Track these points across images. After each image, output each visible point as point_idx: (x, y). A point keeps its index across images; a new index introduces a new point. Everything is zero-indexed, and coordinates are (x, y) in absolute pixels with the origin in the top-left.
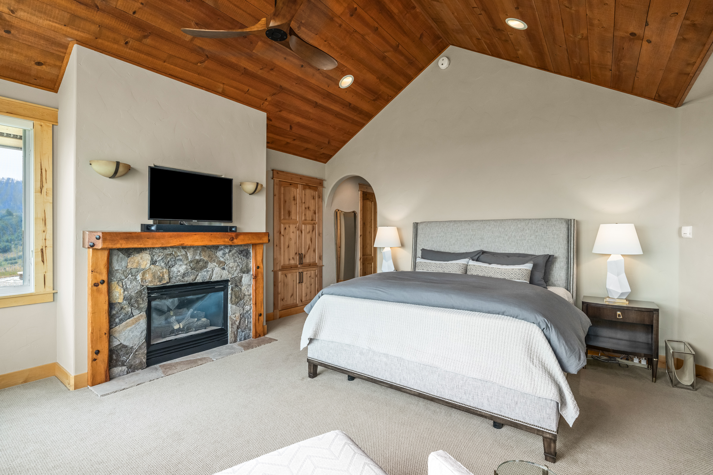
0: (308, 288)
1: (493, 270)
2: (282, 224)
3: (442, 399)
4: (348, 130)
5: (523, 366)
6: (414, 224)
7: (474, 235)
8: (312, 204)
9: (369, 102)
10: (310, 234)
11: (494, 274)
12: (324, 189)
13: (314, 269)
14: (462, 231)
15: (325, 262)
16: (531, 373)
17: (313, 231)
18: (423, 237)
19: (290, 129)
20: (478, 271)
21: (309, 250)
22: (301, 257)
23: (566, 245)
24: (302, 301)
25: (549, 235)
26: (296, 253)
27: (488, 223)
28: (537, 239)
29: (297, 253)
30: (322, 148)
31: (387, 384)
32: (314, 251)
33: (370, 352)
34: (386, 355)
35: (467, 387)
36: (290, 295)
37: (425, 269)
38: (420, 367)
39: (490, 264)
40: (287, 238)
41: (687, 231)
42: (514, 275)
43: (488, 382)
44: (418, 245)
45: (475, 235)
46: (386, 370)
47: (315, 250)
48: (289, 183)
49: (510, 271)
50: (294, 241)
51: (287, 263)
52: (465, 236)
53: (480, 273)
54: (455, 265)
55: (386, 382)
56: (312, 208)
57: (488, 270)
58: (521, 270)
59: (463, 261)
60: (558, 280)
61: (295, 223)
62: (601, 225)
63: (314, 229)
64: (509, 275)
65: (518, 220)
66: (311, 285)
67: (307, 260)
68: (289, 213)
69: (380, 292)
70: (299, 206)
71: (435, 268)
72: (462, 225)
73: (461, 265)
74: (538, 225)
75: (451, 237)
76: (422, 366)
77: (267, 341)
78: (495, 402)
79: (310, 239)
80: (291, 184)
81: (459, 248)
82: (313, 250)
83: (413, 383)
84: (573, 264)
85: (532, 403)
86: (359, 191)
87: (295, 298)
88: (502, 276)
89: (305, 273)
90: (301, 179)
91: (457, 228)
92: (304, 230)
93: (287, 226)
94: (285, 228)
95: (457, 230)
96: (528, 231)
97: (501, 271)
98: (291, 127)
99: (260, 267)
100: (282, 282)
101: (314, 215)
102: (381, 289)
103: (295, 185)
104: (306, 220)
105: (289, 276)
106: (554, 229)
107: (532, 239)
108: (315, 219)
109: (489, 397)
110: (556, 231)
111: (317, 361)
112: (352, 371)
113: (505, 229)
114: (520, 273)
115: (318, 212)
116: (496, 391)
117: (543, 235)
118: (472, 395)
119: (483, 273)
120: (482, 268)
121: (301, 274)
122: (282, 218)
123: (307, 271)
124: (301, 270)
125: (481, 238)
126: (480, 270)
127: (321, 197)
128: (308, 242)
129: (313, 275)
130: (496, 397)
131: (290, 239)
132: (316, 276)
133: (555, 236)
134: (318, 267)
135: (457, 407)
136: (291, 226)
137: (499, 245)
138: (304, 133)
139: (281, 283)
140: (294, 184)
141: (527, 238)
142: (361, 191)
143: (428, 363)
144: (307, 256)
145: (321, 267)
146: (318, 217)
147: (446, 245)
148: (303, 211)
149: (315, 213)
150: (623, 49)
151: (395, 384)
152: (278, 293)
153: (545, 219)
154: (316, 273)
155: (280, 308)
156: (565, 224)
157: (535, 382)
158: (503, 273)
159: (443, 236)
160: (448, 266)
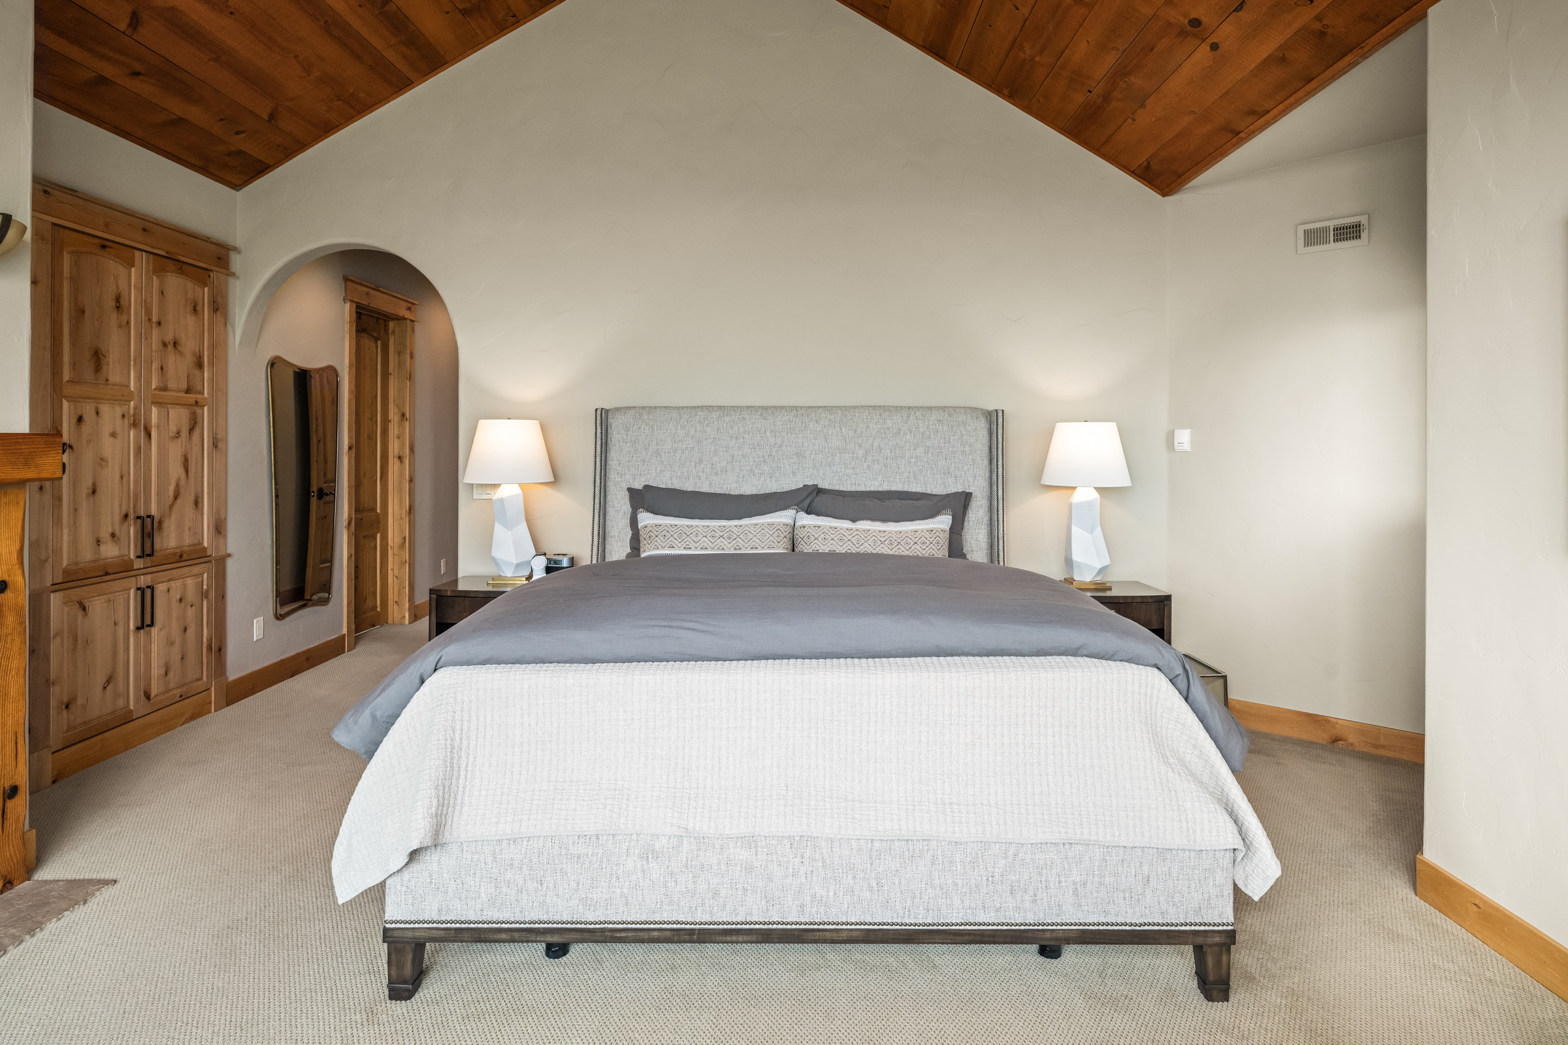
0: (172, 643)
1: (869, 538)
2: (64, 402)
3: (940, 927)
4: (351, 90)
5: (1153, 781)
6: (599, 412)
7: (777, 446)
8: (186, 328)
9: (447, 13)
10: (179, 440)
11: (874, 547)
12: (231, 280)
13: (196, 570)
14: (746, 436)
15: (234, 541)
16: (1173, 793)
17: (191, 430)
18: (630, 452)
19: (130, 25)
20: (832, 542)
21: (179, 501)
22: (148, 528)
23: (987, 467)
24: (148, 696)
25: (954, 447)
26: (126, 516)
27: (813, 414)
28: (930, 455)
29: (132, 516)
30: (238, 133)
31: (752, 934)
32: (197, 503)
33: (685, 842)
34: (750, 841)
35: (1017, 873)
36: (100, 680)
37: (680, 545)
38: (871, 850)
39: (854, 521)
40: (88, 457)
41: (1184, 438)
42: (920, 545)
43: (1073, 845)
44: (612, 476)
45: (781, 446)
46: (749, 888)
47: (200, 500)
48: (97, 241)
49: (909, 536)
50: (117, 469)
51: (87, 555)
52: (755, 449)
53: (838, 547)
54: (766, 529)
55: (748, 926)
56: (189, 346)
57: (858, 536)
58: (934, 532)
59: (784, 517)
60: (975, 549)
61: (123, 397)
62: (1057, 424)
63: (195, 423)
64: (910, 546)
65: (884, 408)
66: (185, 630)
67: (169, 540)
68: (98, 357)
69: (691, 634)
70: (139, 336)
71: (711, 539)
72: (744, 419)
73: (781, 529)
74: (931, 423)
75: (716, 451)
76: (877, 844)
77: (61, 897)
78: (1094, 893)
79: (180, 460)
80: (104, 247)
81: (737, 482)
82: (192, 499)
83: (846, 906)
84: (1003, 512)
85: (1185, 868)
86: (344, 300)
87: (121, 688)
88: (893, 551)
89: (160, 588)
90: (145, 230)
91: (731, 427)
92: (158, 426)
93: (88, 410)
94: (80, 419)
95: (730, 431)
96: (909, 436)
97: (891, 539)
98: (135, 21)
99: (10, 584)
100: (65, 635)
101: (197, 372)
102: (690, 621)
103: (125, 254)
104: (165, 389)
105: (97, 606)
106: (964, 433)
107: (918, 454)
108: (199, 388)
109: (1079, 883)
110: (968, 437)
111: (435, 925)
112: (606, 925)
113: (855, 431)
114: (933, 539)
115: (211, 364)
116: (1097, 864)
117: (942, 445)
118: (1032, 893)
119: (845, 545)
120: (841, 531)
121: (146, 596)
122: (66, 376)
123: (171, 580)
124: (143, 581)
125: (797, 454)
126: (836, 539)
127: (219, 307)
128: (175, 470)
129: (191, 595)
130: (1096, 879)
131: (102, 461)
132: (204, 595)
133: (967, 449)
134: (210, 561)
135: (986, 939)
136: (105, 409)
137: (843, 470)
138: (185, 56)
139: (62, 640)
140: (116, 246)
141: (907, 454)
142: (351, 301)
143: (898, 832)
144: (170, 526)
145: (220, 563)
146: (211, 379)
147: (701, 474)
148: (154, 354)
149: (200, 365)
150: (1152, 49)
151: (780, 927)
152: (48, 683)
153: (944, 408)
154: (205, 582)
155: (55, 741)
156: (983, 422)
157: (1187, 815)
158: (896, 543)
159: (692, 449)
160: (747, 532)
